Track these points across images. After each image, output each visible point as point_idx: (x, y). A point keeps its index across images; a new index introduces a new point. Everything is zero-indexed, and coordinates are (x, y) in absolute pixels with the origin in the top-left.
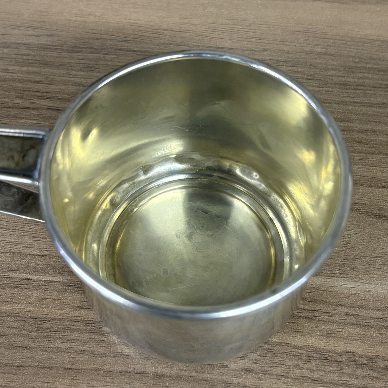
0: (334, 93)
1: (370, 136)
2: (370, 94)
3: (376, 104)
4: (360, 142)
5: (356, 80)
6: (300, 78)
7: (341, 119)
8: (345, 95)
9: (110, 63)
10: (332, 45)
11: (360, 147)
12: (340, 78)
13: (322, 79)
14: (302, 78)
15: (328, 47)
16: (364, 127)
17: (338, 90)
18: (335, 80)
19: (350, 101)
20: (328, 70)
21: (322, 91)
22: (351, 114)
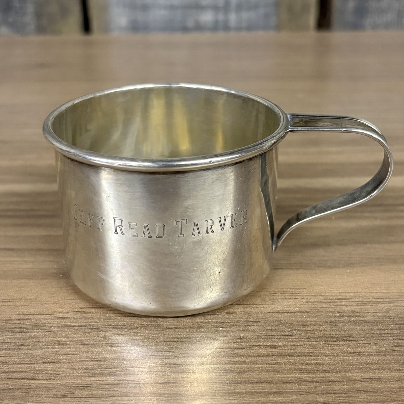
0: (320, 346)
1: (376, 384)
2: (363, 343)
3: (373, 352)
4: (366, 391)
5: (343, 333)
6: (276, 335)
7: (335, 370)
9: (42, 340)
10: (305, 303)
11: (368, 396)
12: (323, 332)
13: (302, 334)
14: (279, 335)
15: (302, 306)
16: (366, 376)
17: (324, 343)
18: (318, 334)
19: (341, 352)
20: (307, 325)
21: (305, 345)
22: (347, 364)
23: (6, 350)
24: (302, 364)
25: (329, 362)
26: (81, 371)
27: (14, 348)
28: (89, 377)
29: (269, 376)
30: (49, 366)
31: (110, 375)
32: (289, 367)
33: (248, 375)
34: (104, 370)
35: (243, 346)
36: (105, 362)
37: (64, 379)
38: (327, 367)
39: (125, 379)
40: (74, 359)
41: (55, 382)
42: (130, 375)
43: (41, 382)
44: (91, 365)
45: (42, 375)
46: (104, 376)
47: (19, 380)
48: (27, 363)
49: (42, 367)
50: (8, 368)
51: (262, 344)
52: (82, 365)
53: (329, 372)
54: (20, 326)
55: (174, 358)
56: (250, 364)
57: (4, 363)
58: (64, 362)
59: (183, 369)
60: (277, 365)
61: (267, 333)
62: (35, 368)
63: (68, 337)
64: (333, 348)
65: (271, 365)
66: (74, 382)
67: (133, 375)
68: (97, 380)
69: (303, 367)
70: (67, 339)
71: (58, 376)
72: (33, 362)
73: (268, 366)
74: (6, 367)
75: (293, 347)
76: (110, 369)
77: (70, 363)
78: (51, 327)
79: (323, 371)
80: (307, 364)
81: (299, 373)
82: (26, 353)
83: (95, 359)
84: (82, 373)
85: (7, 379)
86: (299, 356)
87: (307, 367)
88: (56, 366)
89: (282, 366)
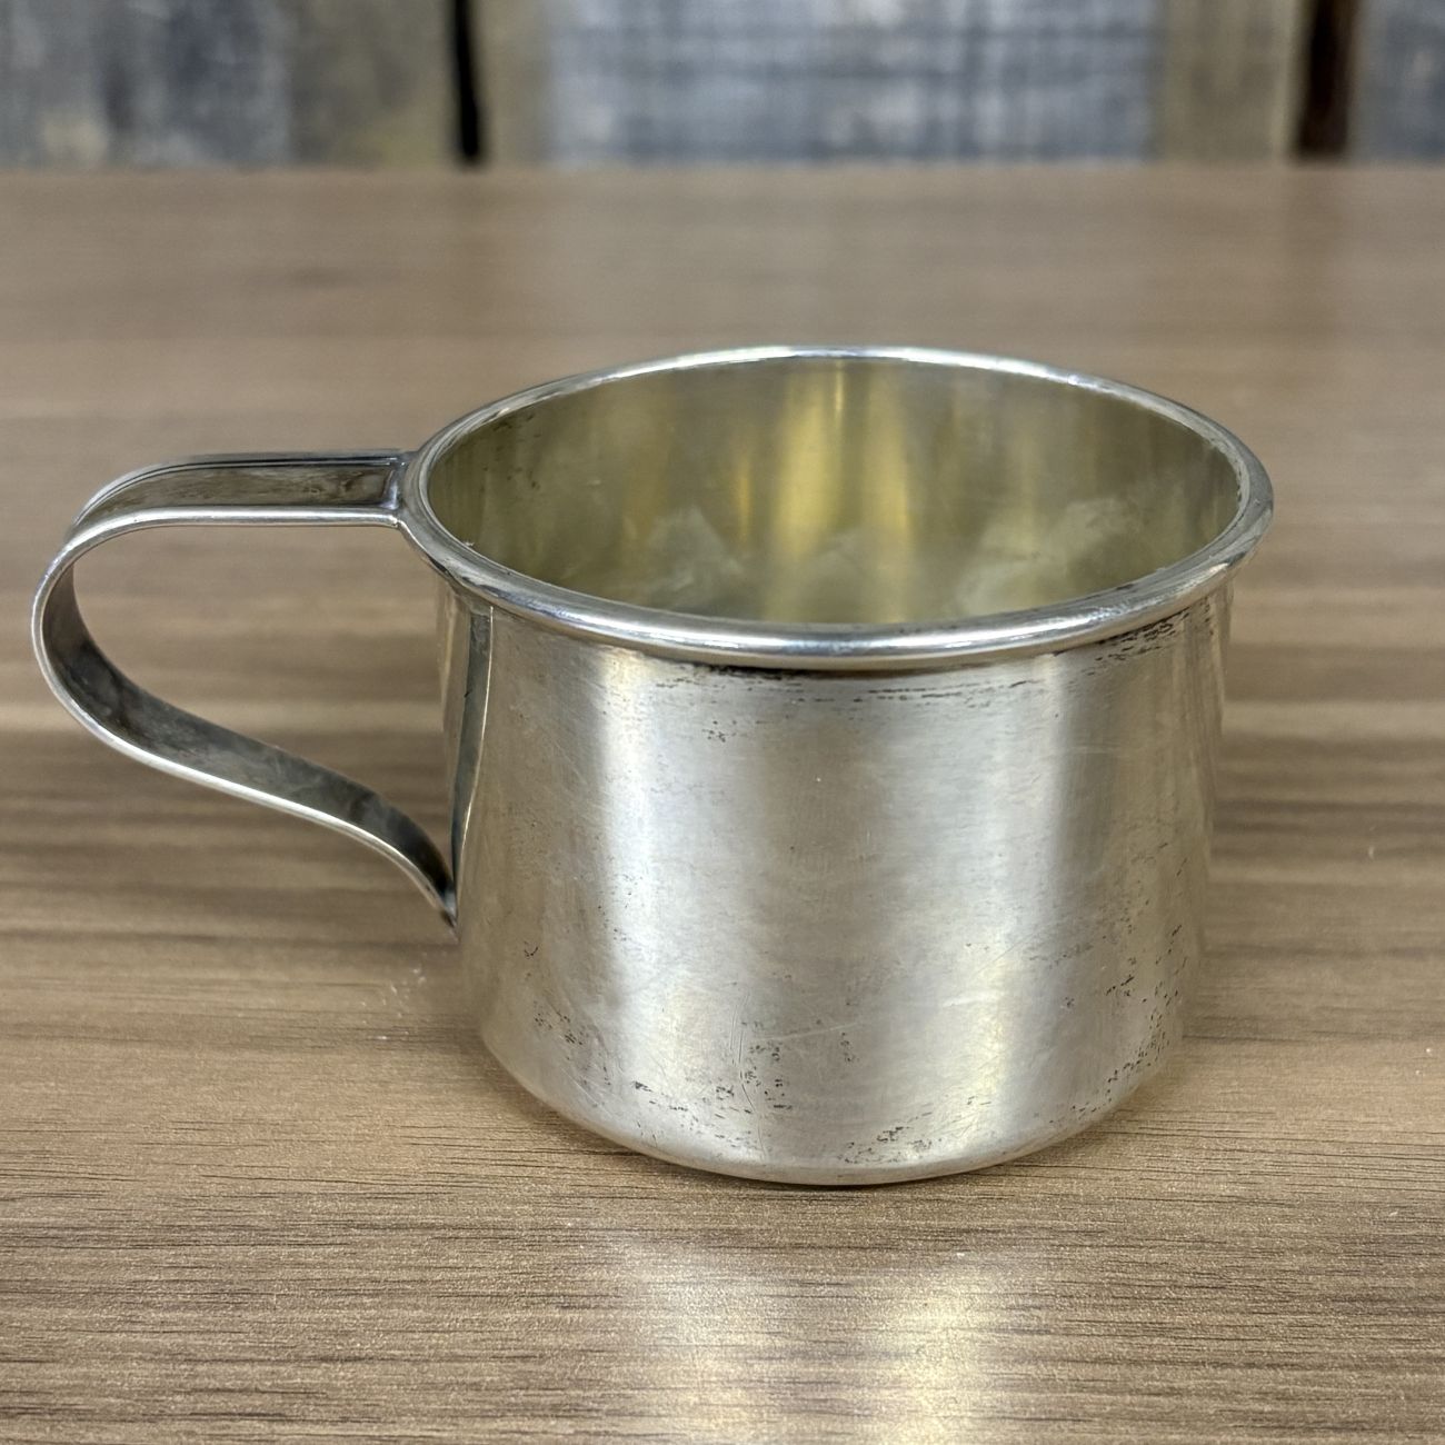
0: (1328, 1330)
5: (1412, 1283)
6: (1163, 1283)
7: (1384, 1421)
8: (1379, 1333)
9: (316, 1274)
10: (1269, 1169)
12: (1340, 1278)
13: (1262, 1284)
14: (1175, 1285)
15: (1259, 1179)
17: (1341, 1318)
18: (1322, 1285)
19: (1405, 1353)
20: (1279, 1252)
21: (1274, 1327)
22: (1428, 1401)
23: (186, 1306)
24: (1263, 1396)
25: (1363, 1390)
26: (454, 1393)
27: (217, 1302)
28: (484, 1416)
29: (1141, 1438)
30: (342, 1373)
31: (561, 1413)
32: (1212, 1406)
33: (1063, 1431)
34: (538, 1395)
35: (1044, 1322)
36: (540, 1364)
37: (393, 1422)
38: (1355, 1412)
39: (614, 1428)
40: (430, 1348)
41: (360, 1433)
42: (631, 1414)
43: (312, 1432)
44: (491, 1373)
45: (316, 1405)
46: (540, 1416)
47: (231, 1420)
48: (261, 1357)
49: (316, 1376)
50: (195, 1377)
51: (1112, 1316)
52: (461, 1372)
53: (1363, 1429)
54: (238, 1222)
55: (792, 1359)
56: (1071, 1391)
57: (179, 1357)
58: (393, 1359)
59: (825, 1401)
60: (1171, 1399)
61: (1130, 1276)
62: (290, 1377)
63: (409, 1267)
64: (1374, 1339)
65: (1146, 1398)
66: (429, 1433)
67: (641, 1415)
68: (515, 1428)
69: (1267, 1408)
70: (404, 1275)
71: (373, 1412)
72: (283, 1356)
73: (1136, 1399)
74: (185, 1370)
75: (1229, 1333)
76: (559, 1392)
77: (415, 1362)
78: (347, 1226)
79: (1339, 1426)
80: (1280, 1396)
81: (1251, 1431)
82: (260, 1320)
83: (507, 1353)
84: (460, 1404)
85: (192, 1414)
86: (1251, 1365)
87: (1282, 1407)
88: (365, 1372)
89: (1187, 1401)
